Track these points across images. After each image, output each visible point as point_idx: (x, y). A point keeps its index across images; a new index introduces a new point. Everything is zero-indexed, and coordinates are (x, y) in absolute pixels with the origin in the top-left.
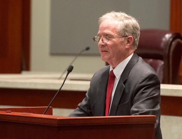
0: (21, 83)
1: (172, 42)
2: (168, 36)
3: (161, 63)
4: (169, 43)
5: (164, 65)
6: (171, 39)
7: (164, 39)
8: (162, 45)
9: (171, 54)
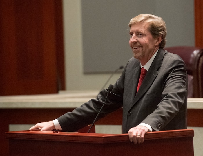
0: (61, 103)
1: (200, 57)
2: (196, 52)
3: (191, 78)
4: (198, 58)
5: (193, 79)
6: (199, 55)
7: (192, 56)
8: (191, 61)
9: (200, 69)
